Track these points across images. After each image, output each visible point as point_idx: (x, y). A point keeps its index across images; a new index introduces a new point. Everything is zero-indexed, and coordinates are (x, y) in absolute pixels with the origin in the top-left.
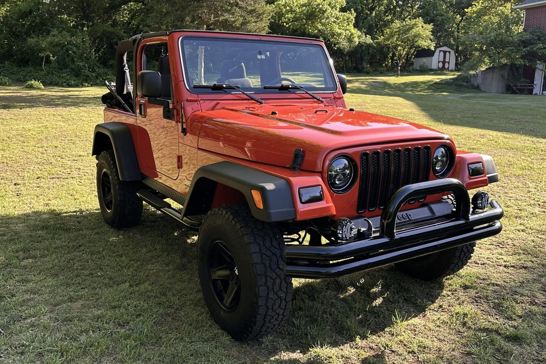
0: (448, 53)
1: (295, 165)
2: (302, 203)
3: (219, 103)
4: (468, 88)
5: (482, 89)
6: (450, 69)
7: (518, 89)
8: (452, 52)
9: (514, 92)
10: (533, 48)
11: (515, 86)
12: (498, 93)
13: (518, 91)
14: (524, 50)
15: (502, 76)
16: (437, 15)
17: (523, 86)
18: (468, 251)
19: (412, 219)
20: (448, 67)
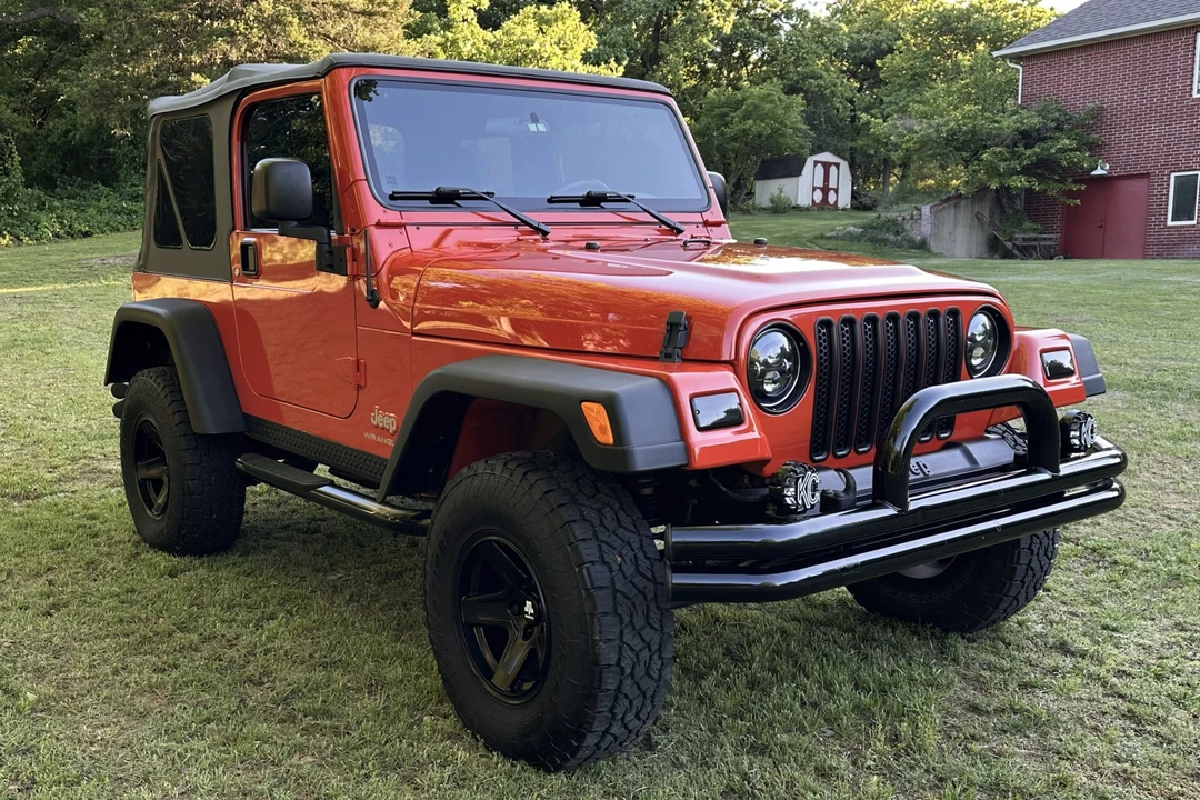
0: (833, 168)
1: (669, 350)
2: (700, 429)
3: (451, 230)
4: (900, 246)
5: (934, 249)
6: (840, 205)
7: (1017, 247)
8: (844, 166)
9: (1007, 255)
10: (1048, 150)
11: (1010, 241)
12: (970, 257)
13: (1017, 253)
14: (1029, 152)
15: (979, 218)
16: (806, 77)
17: (1030, 239)
18: (1042, 567)
19: (931, 474)
20: (836, 202)
